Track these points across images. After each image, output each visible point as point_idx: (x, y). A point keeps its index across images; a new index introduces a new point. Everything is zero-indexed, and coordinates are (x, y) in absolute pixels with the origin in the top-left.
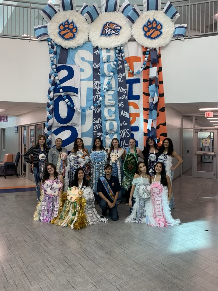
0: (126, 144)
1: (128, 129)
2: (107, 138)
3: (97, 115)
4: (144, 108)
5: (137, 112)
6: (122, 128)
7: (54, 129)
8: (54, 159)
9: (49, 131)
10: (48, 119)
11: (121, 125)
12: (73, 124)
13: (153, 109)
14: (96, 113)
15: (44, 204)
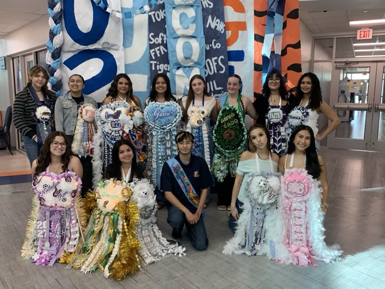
0: (217, 87)
1: (222, 57)
2: (179, 76)
3: (157, 27)
4: (255, 11)
5: (242, 20)
6: (209, 54)
7: (65, 57)
8: (66, 118)
9: (56, 61)
10: (52, 35)
11: (208, 48)
12: (106, 46)
13: (275, 11)
14: (154, 21)
15: (42, 226)
